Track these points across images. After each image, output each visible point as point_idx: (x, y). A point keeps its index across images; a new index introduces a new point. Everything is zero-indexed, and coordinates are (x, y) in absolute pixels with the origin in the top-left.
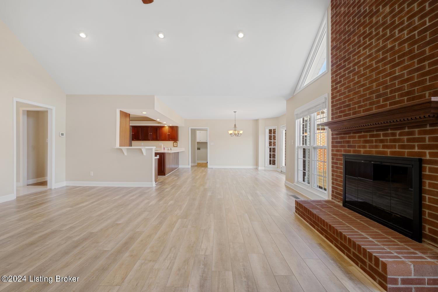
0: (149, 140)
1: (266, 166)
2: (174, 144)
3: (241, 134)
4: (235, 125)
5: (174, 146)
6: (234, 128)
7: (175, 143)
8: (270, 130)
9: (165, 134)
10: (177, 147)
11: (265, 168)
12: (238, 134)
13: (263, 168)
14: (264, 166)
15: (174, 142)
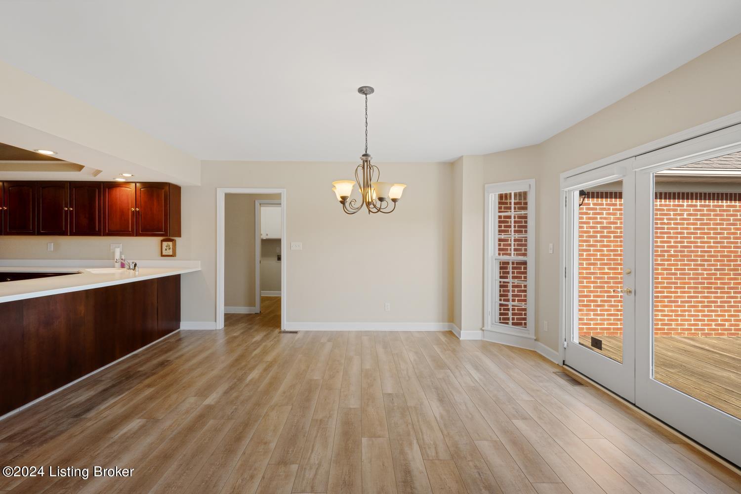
0: (63, 233)
1: (488, 326)
2: (164, 248)
3: (394, 200)
4: (366, 155)
5: (162, 256)
6: (360, 169)
7: (165, 244)
8: (501, 197)
9: (123, 213)
10: (174, 255)
11: (483, 336)
12: (381, 199)
13: (477, 335)
14: (481, 327)
15: (162, 241)
